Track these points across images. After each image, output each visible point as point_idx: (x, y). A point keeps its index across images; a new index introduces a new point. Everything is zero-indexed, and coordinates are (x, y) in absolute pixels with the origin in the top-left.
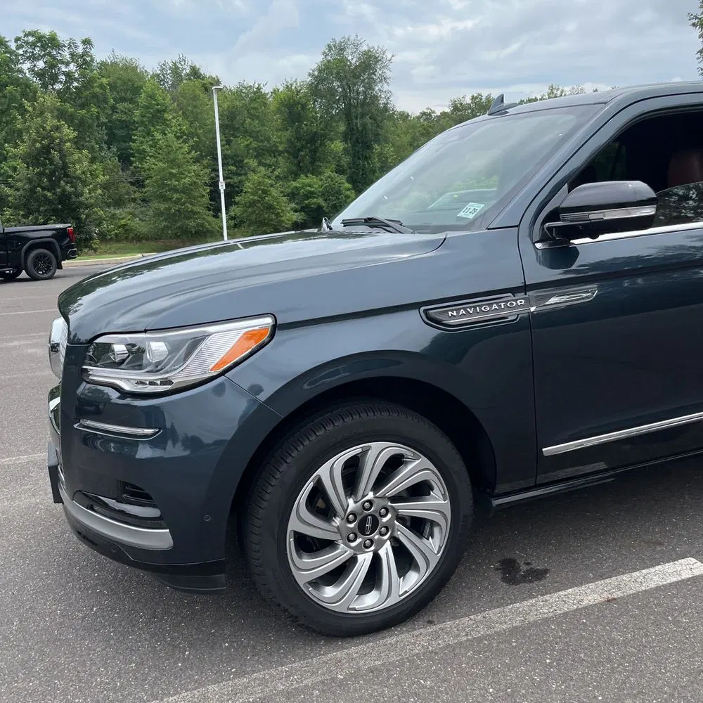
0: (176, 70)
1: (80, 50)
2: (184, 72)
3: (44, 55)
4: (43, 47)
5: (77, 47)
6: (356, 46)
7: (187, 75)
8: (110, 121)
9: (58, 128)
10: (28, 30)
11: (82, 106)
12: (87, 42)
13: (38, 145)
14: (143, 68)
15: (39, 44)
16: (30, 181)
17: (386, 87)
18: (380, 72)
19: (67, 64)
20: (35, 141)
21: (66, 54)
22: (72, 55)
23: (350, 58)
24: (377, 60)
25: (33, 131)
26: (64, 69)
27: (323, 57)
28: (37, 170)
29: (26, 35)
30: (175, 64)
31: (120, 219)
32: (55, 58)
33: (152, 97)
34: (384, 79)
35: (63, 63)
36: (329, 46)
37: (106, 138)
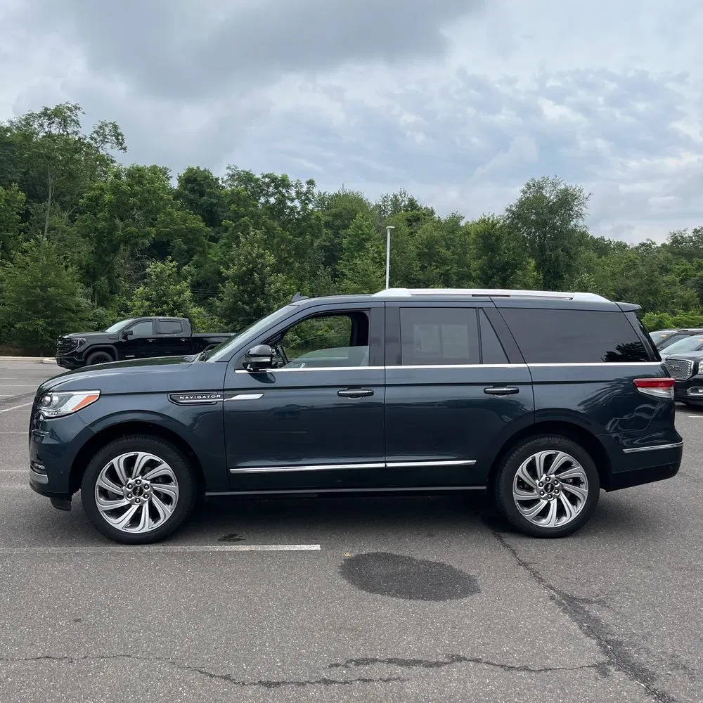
0: (396, 202)
1: (304, 189)
2: (403, 203)
3: (276, 193)
4: (276, 187)
5: (302, 186)
6: (555, 185)
7: (405, 206)
8: (332, 245)
9: (262, 256)
10: (265, 173)
11: (301, 234)
12: (311, 183)
13: (244, 268)
14: (367, 199)
15: (273, 185)
16: (234, 296)
17: (580, 222)
18: (576, 209)
19: (292, 200)
20: (243, 265)
21: (293, 193)
22: (298, 193)
23: (548, 196)
24: (575, 198)
25: (242, 258)
26: (289, 203)
27: (522, 194)
28: (241, 288)
29: (264, 177)
30: (395, 196)
31: (317, 330)
32: (283, 196)
33: (359, 228)
34: (579, 215)
35: (289, 199)
36: (528, 185)
37: (324, 259)
